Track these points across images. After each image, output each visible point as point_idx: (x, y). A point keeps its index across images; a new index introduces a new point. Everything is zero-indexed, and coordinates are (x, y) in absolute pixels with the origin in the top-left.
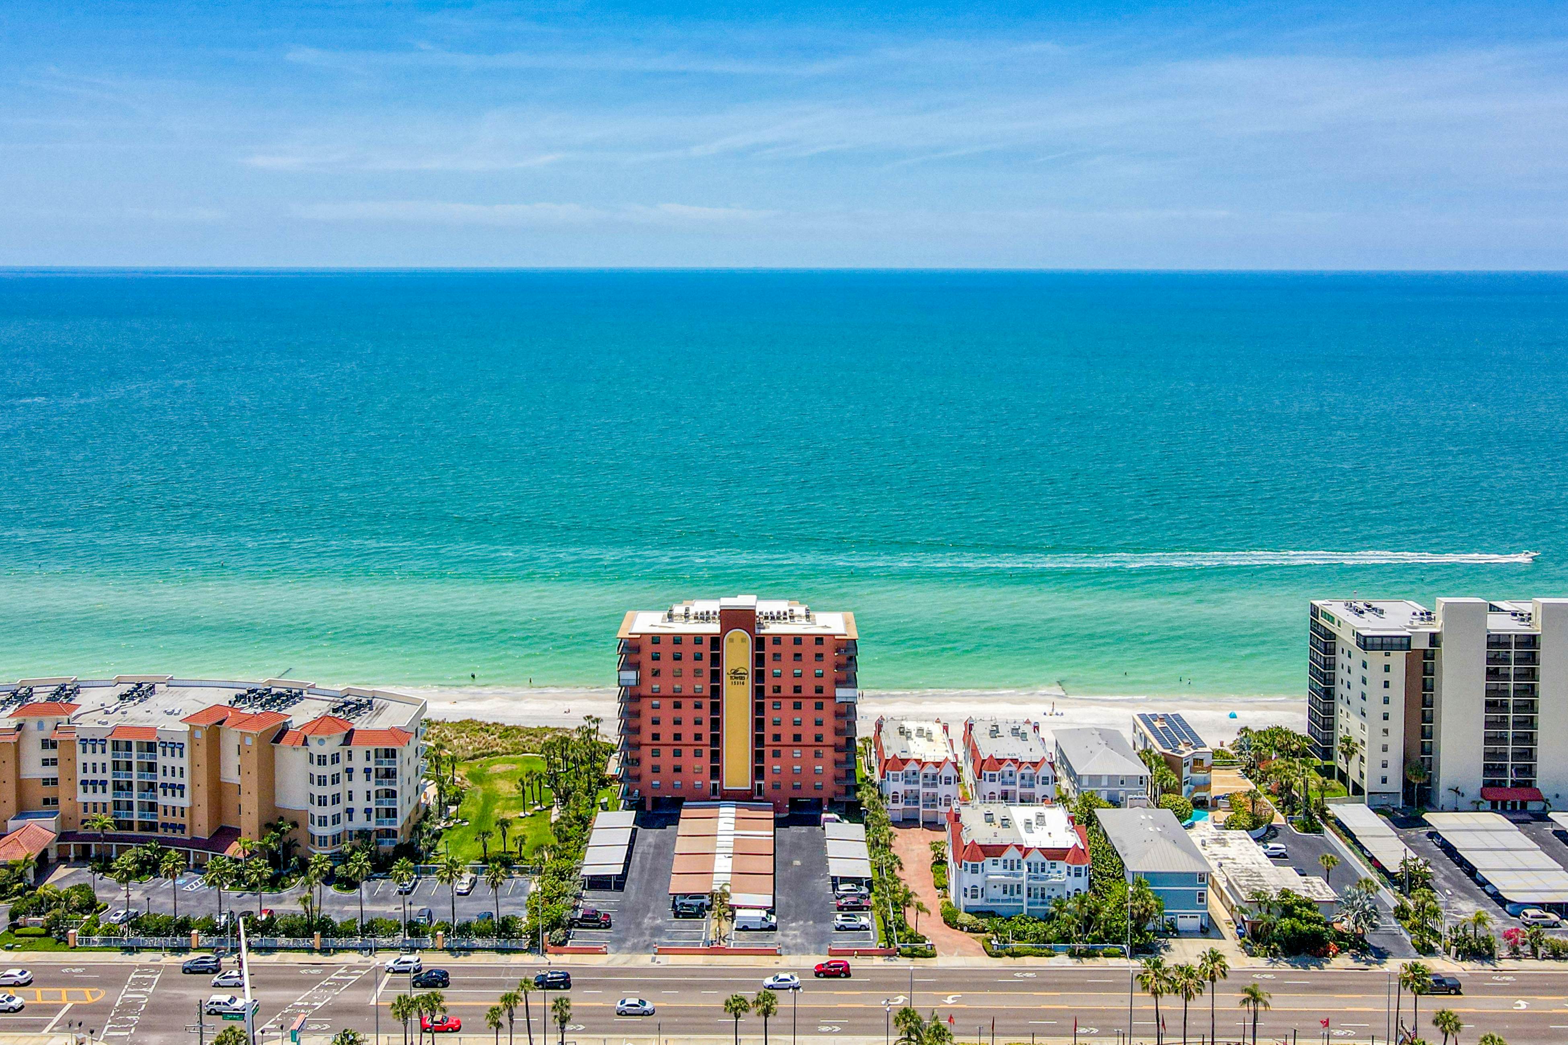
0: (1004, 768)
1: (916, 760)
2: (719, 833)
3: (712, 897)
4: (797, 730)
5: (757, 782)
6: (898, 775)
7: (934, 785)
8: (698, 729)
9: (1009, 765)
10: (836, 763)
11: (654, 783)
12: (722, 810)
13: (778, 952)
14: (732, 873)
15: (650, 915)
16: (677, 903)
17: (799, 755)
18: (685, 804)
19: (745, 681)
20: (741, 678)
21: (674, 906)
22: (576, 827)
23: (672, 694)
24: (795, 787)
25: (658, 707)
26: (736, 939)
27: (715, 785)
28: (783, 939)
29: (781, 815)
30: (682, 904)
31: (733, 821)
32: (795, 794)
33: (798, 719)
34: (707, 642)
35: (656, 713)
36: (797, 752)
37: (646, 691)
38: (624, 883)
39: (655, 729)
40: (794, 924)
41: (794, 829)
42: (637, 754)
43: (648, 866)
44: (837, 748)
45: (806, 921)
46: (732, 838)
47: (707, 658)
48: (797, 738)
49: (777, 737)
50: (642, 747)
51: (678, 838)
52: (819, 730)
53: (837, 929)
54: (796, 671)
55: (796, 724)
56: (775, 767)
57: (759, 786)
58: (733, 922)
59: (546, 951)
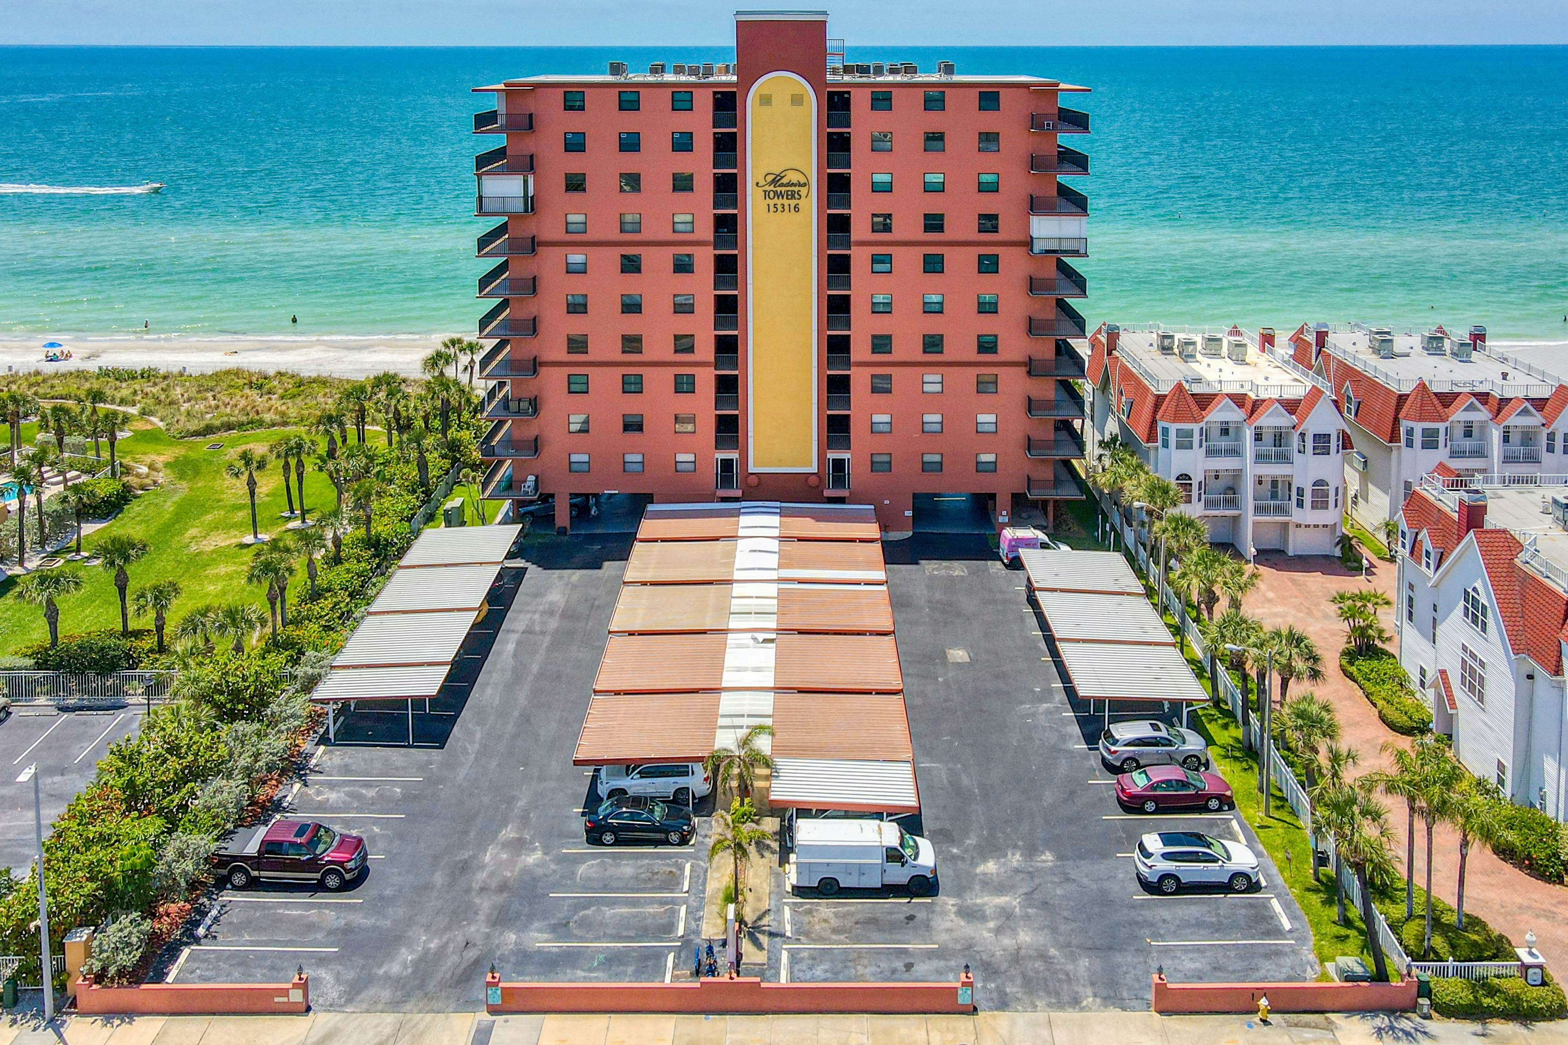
0: (1459, 415)
1: (1230, 396)
2: (737, 575)
3: (716, 770)
4: (934, 325)
5: (832, 455)
6: (1190, 434)
7: (1284, 458)
8: (683, 324)
9: (1471, 408)
10: (1031, 405)
11: (575, 458)
12: (744, 520)
13: (964, 998)
14: (778, 690)
15: (509, 833)
16: (603, 790)
17: (938, 388)
18: (650, 507)
19: (802, 203)
20: (792, 196)
21: (593, 800)
22: (353, 565)
23: (615, 235)
24: (926, 467)
25: (582, 270)
26: (802, 932)
27: (727, 465)
28: (967, 930)
29: (895, 535)
30: (618, 794)
31: (774, 545)
32: (927, 484)
33: (936, 298)
34: (704, 102)
35: (577, 286)
36: (932, 381)
37: (551, 229)
38: (453, 720)
39: (577, 325)
40: (990, 867)
41: (930, 567)
42: (531, 387)
43: (535, 668)
44: (1032, 368)
45: (1031, 851)
46: (772, 590)
47: (704, 145)
48: (933, 344)
49: (881, 344)
50: (543, 371)
51: (626, 589)
52: (987, 325)
53: (1148, 887)
54: (930, 178)
55: (930, 310)
56: (877, 418)
57: (839, 465)
58: (783, 860)
59: (74, 1004)
